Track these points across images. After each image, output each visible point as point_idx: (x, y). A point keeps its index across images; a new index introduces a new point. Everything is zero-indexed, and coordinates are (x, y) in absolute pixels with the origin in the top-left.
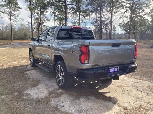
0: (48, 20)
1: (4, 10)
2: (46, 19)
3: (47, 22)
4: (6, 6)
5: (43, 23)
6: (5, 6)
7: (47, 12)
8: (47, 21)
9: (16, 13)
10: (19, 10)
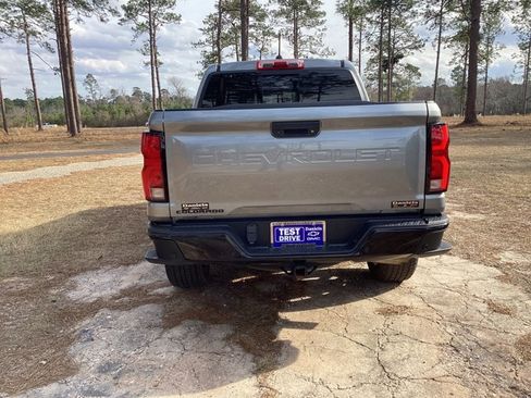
0: (417, 46)
1: (279, 28)
2: (410, 43)
3: (414, 51)
4: (284, 13)
5: (401, 57)
6: (282, 13)
7: (414, 14)
8: (416, 48)
9: (312, 31)
10: (322, 22)
